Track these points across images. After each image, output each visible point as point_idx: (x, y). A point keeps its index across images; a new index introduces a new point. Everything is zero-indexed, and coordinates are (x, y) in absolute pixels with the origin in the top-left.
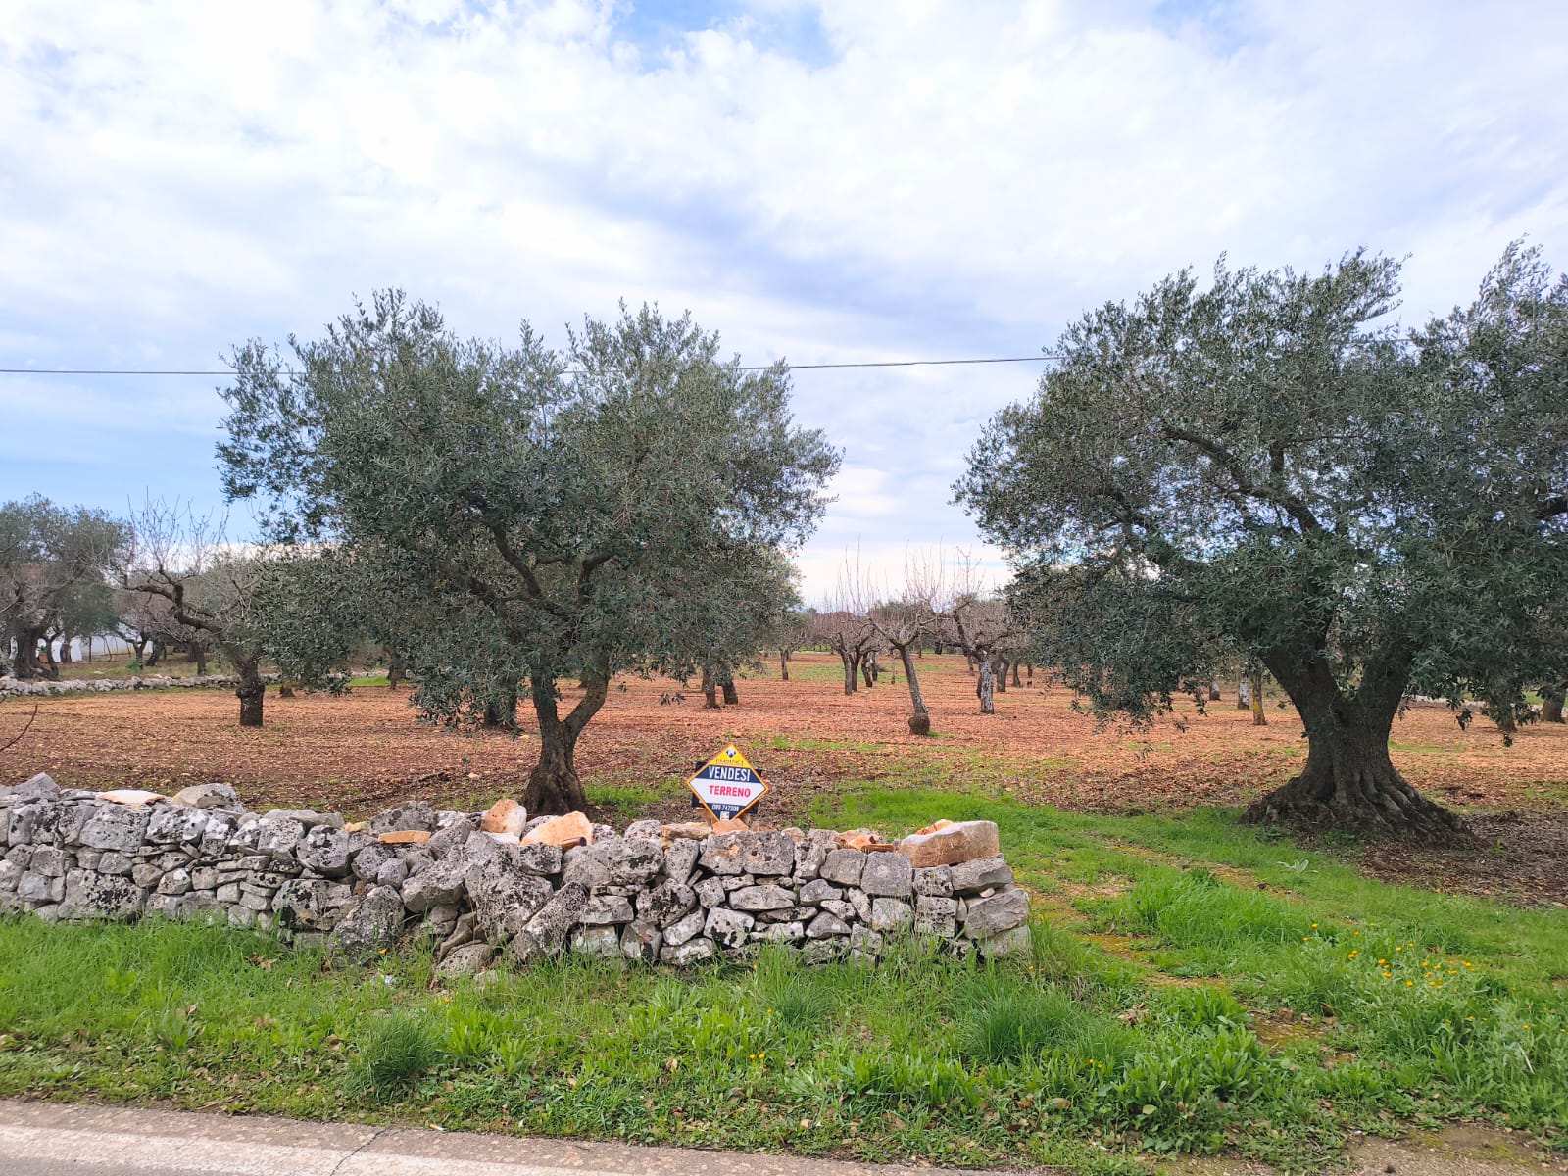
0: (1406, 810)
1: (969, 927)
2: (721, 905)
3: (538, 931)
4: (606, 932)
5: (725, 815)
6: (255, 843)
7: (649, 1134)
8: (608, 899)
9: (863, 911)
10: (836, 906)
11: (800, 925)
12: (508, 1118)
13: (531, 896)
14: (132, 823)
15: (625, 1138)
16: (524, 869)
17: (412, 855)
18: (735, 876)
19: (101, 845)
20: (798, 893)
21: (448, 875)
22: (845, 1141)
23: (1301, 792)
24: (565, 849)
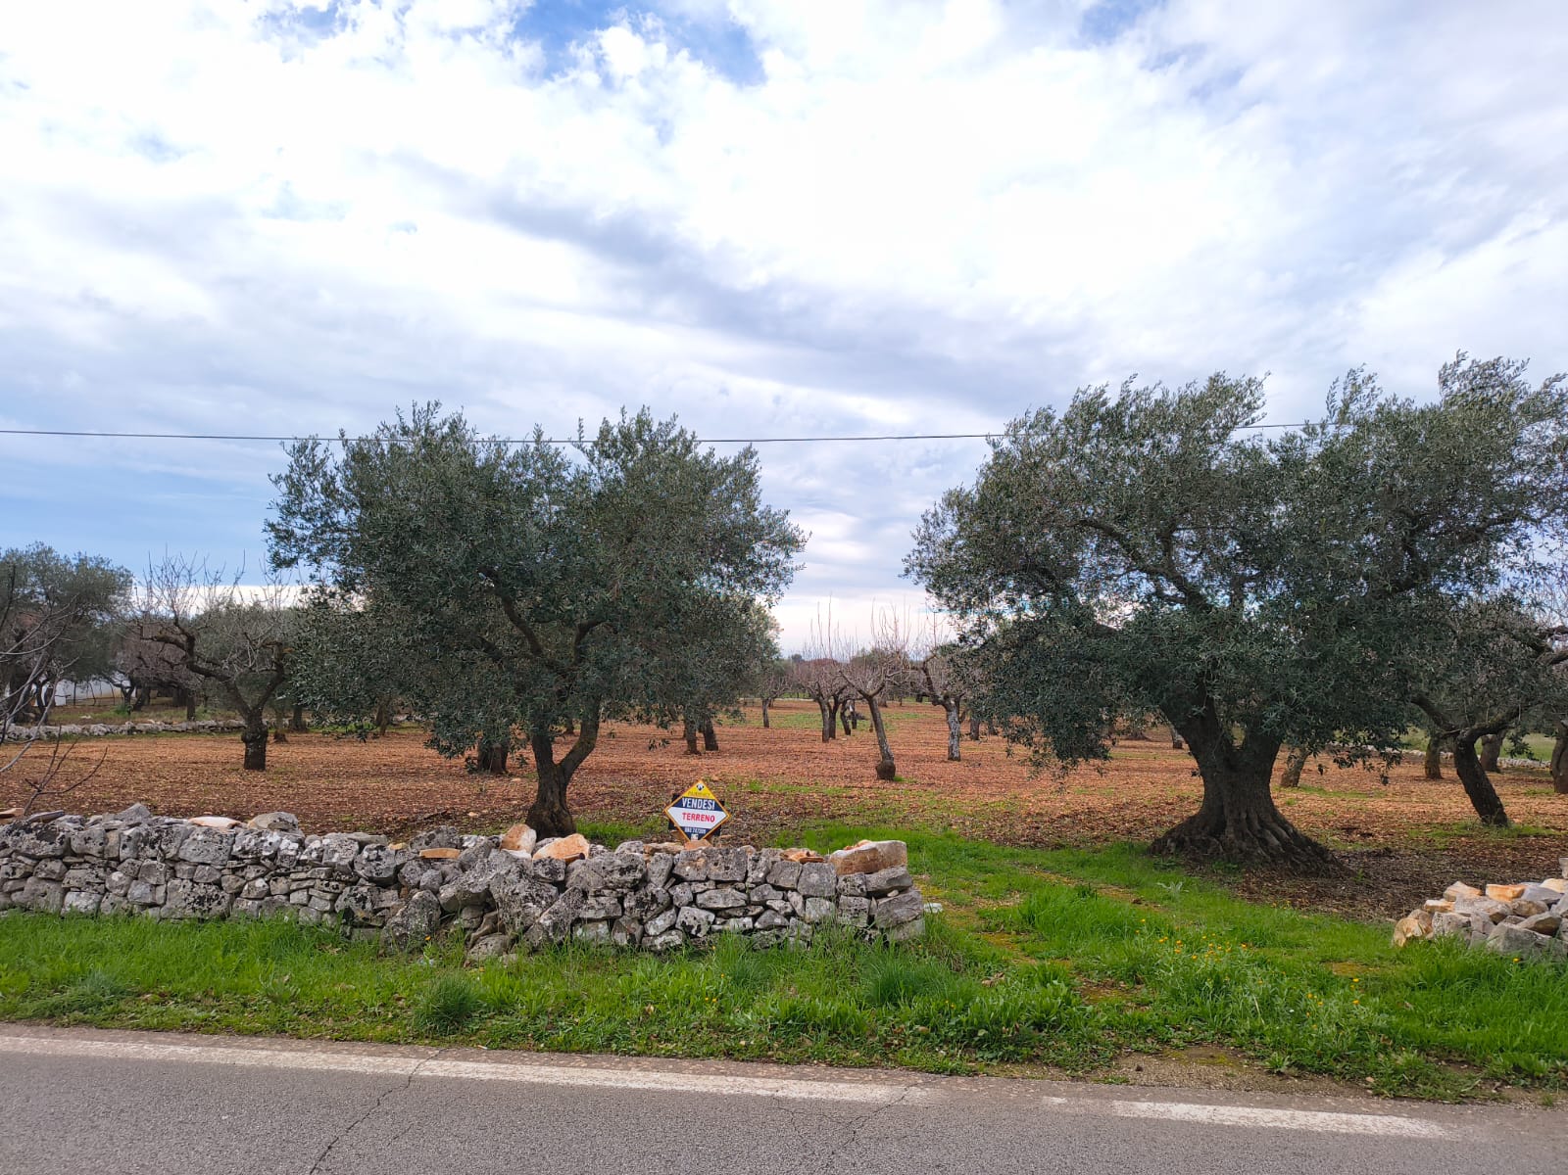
0: (1285, 844)
1: (878, 920)
2: (690, 904)
3: (548, 923)
4: (600, 925)
5: (694, 837)
6: (320, 858)
7: (633, 1049)
8: (602, 899)
9: (798, 908)
10: (777, 904)
11: (750, 920)
12: (533, 1042)
13: (542, 898)
14: (222, 842)
15: (616, 1052)
16: (536, 877)
17: (446, 868)
18: (700, 882)
19: (196, 860)
20: (749, 895)
21: (477, 881)
22: (770, 1053)
23: (1197, 828)
24: (568, 862)
